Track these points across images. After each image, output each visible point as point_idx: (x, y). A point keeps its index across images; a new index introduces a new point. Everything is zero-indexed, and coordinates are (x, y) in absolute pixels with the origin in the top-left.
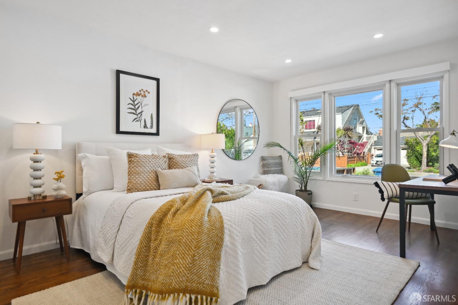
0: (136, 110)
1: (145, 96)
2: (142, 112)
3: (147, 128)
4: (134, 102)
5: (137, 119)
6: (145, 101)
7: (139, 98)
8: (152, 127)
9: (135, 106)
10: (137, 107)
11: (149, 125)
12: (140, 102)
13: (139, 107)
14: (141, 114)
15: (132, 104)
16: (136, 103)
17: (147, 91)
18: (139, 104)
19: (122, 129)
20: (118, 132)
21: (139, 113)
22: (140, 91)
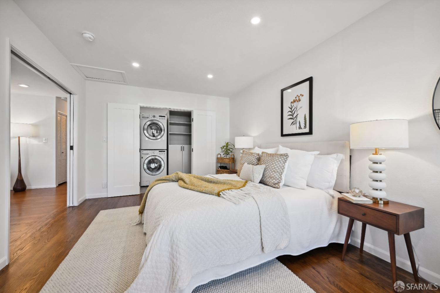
0: (292, 115)
1: (300, 100)
2: (297, 116)
3: (301, 128)
4: (291, 109)
5: (294, 123)
6: (300, 104)
7: (295, 104)
8: (305, 127)
9: (292, 112)
10: (293, 112)
11: (303, 126)
12: (296, 108)
13: (295, 112)
14: (297, 118)
15: (290, 111)
16: (293, 109)
17: (301, 95)
18: (295, 109)
19: (285, 133)
20: (283, 135)
21: (295, 118)
22: (296, 98)
